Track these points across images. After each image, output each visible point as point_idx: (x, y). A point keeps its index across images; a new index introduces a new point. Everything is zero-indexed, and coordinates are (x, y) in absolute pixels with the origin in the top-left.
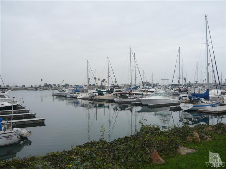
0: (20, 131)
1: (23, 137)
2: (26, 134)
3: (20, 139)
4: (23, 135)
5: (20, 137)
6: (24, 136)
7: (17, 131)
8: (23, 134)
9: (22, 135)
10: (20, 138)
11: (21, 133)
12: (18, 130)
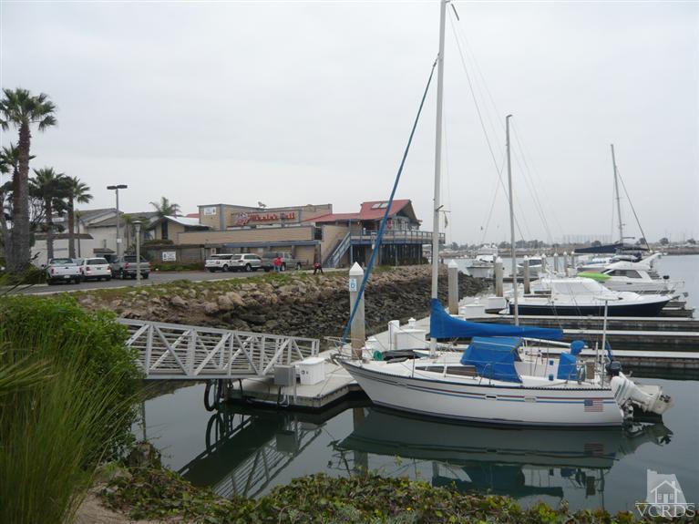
0: (633, 390)
1: (641, 409)
2: (652, 403)
3: (631, 415)
4: (643, 403)
5: (631, 408)
6: (645, 408)
7: (621, 388)
8: (642, 400)
9: (639, 404)
10: (630, 412)
11: (634, 396)
12: (624, 386)
